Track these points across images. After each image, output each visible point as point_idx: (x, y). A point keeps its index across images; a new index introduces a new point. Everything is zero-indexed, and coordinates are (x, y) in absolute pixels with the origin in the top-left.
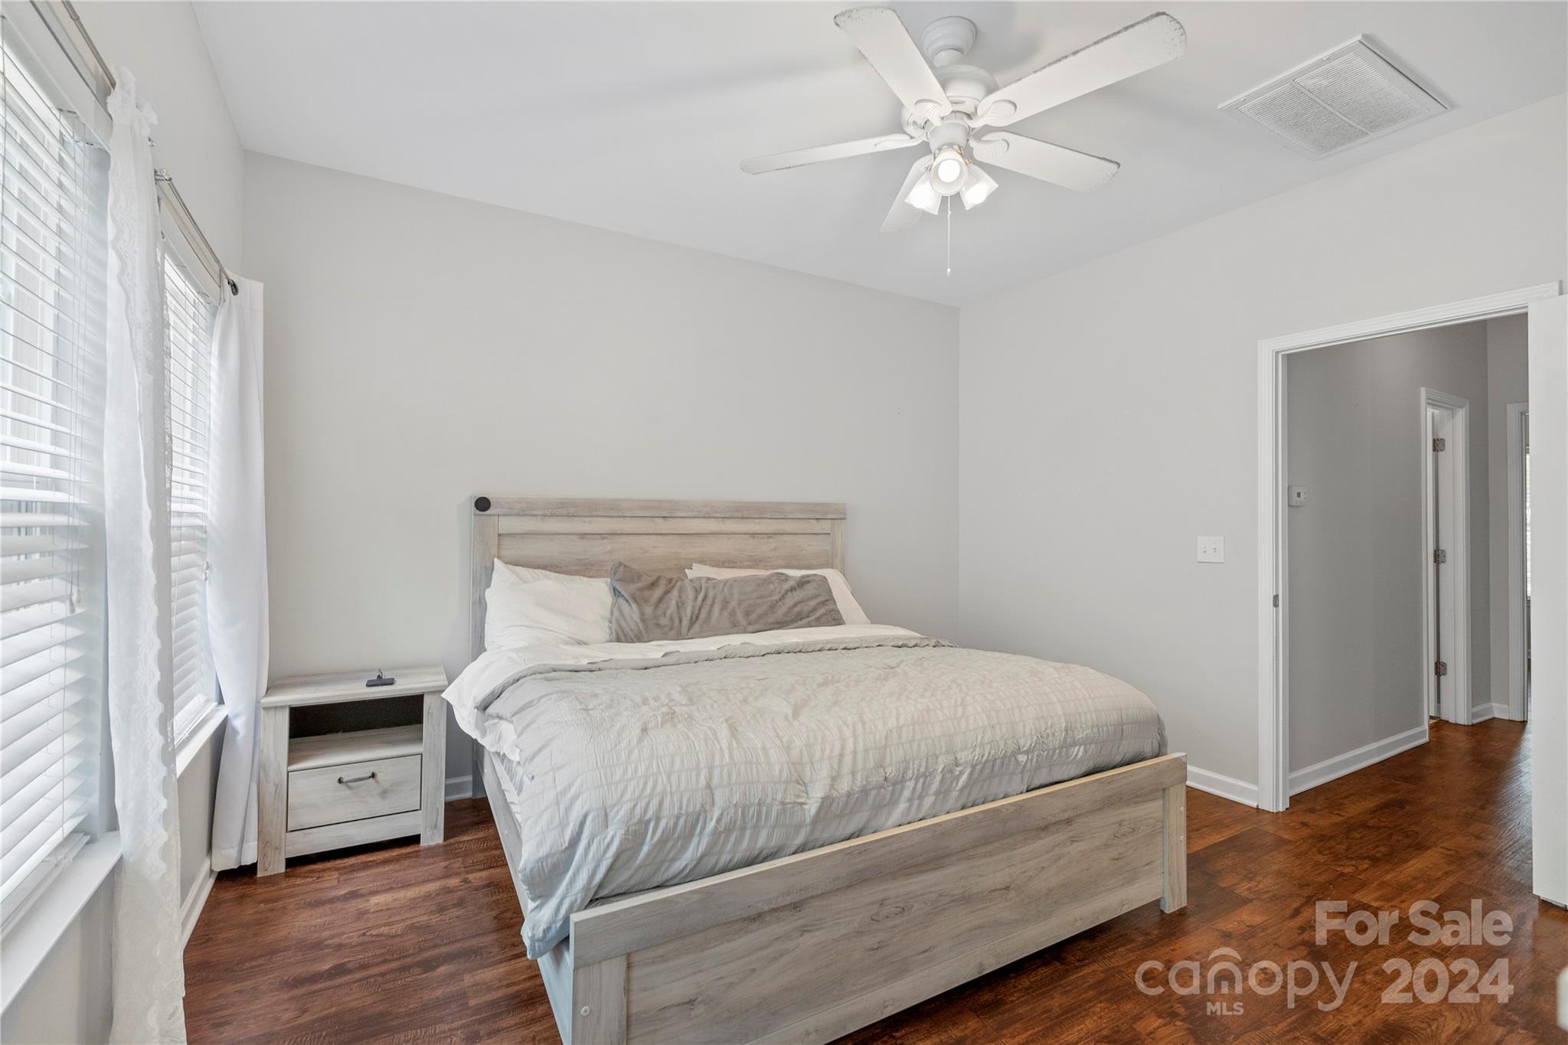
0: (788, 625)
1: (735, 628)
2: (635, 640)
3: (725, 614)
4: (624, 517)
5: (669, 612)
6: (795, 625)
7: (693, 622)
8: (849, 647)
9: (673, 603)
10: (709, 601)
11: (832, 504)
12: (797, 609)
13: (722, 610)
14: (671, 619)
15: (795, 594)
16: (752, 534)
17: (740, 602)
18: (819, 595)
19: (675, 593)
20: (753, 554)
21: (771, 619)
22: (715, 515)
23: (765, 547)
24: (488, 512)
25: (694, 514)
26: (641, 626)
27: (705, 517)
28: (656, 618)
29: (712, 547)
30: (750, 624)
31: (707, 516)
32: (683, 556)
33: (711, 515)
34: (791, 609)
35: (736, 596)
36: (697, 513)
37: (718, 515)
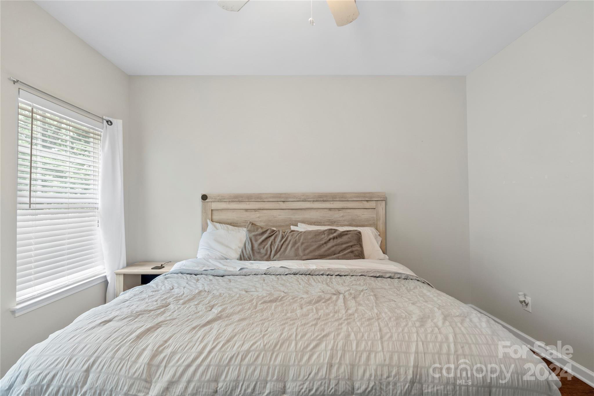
0: (326, 257)
1: (297, 257)
2: (248, 259)
3: (293, 249)
4: (264, 201)
5: (266, 247)
6: (331, 257)
7: (276, 252)
8: (340, 275)
9: (270, 243)
10: (287, 242)
11: (376, 193)
12: (333, 249)
13: (292, 247)
14: (267, 250)
15: (335, 240)
16: (330, 209)
17: (302, 244)
18: (350, 242)
19: (273, 238)
20: (330, 219)
21: (317, 253)
22: (309, 200)
23: (337, 215)
24: (207, 201)
25: (298, 200)
26: (251, 252)
27: (303, 201)
28: (259, 249)
29: (308, 215)
30: (304, 255)
31: (304, 200)
32: (294, 220)
33: (306, 200)
34: (329, 249)
35: (301, 241)
36: (299, 199)
37: (310, 200)
